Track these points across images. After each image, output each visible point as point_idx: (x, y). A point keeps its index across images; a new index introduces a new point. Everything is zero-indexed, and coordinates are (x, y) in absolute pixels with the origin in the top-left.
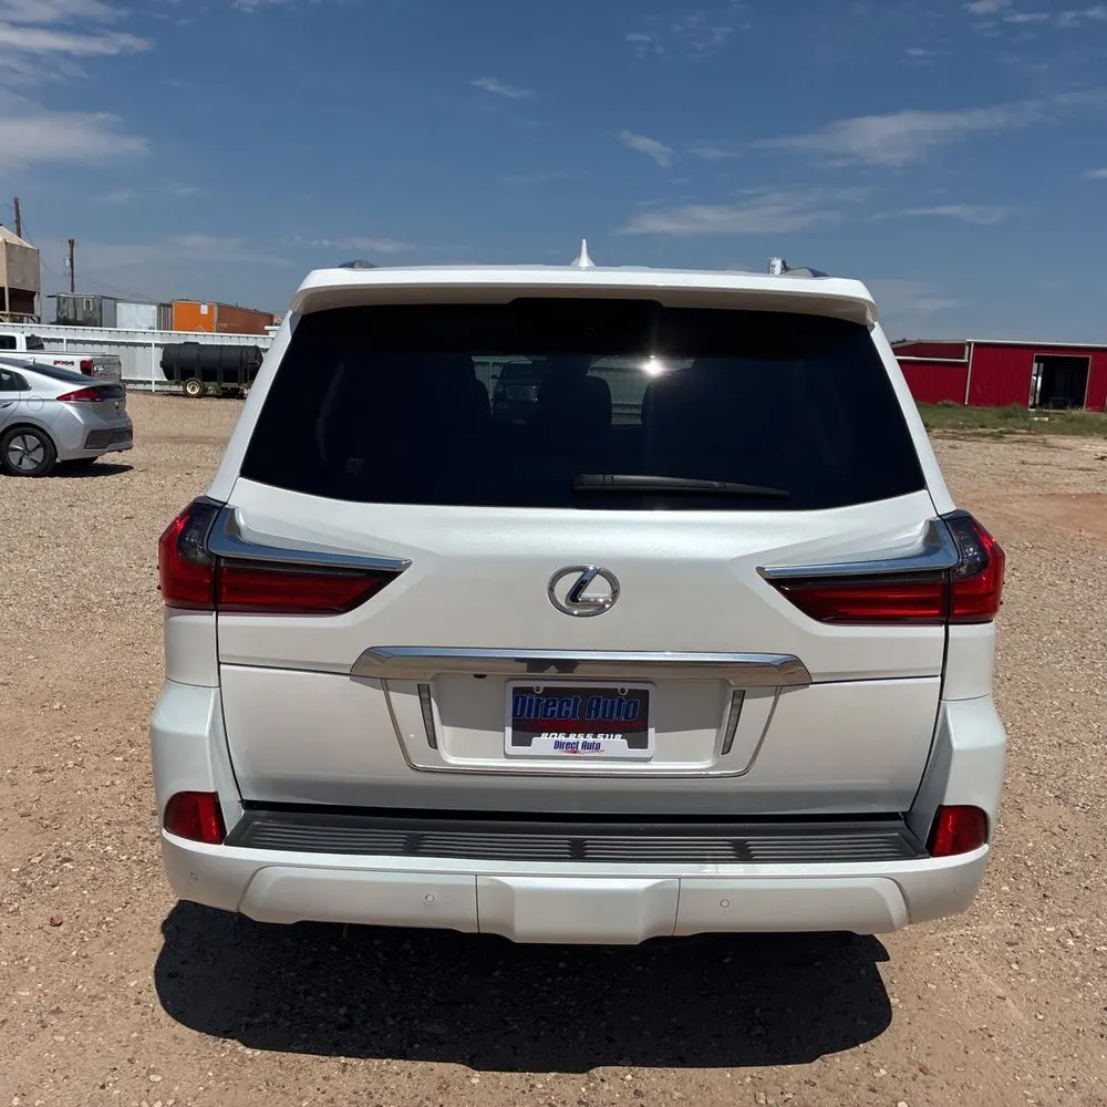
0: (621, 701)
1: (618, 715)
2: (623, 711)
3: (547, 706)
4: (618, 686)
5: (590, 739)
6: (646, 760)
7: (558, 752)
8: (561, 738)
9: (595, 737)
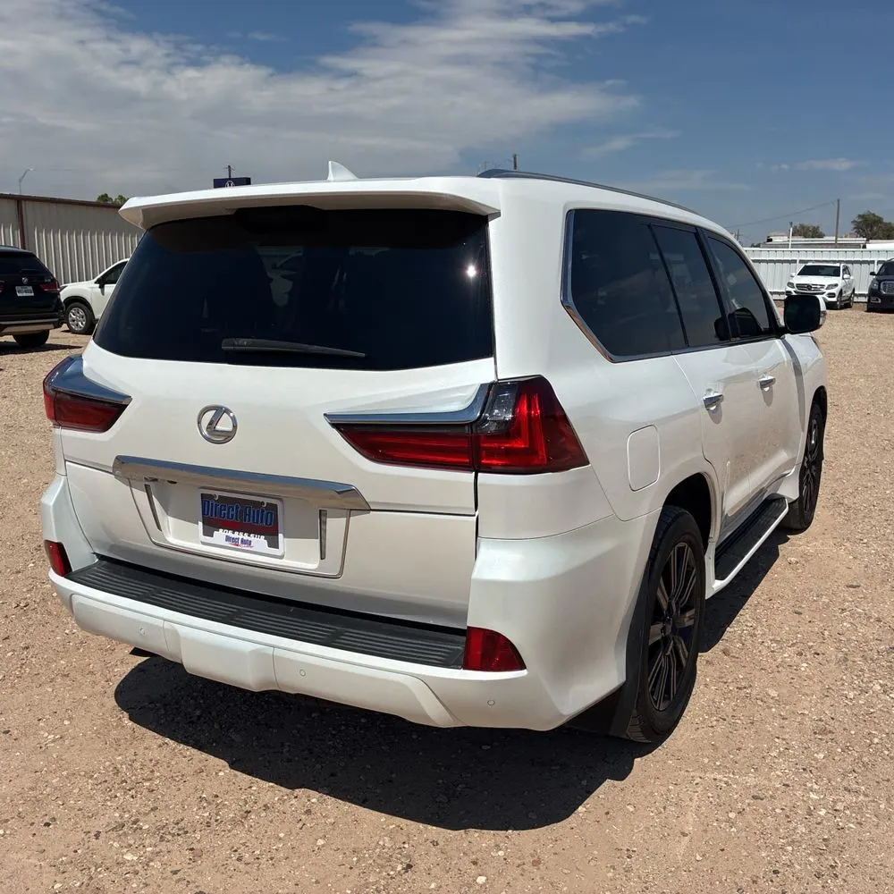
0: (263, 511)
1: (262, 522)
2: (264, 521)
3: (221, 510)
4: (260, 499)
5: (246, 537)
6: (281, 557)
7: (228, 544)
8: (230, 534)
9: (249, 536)
